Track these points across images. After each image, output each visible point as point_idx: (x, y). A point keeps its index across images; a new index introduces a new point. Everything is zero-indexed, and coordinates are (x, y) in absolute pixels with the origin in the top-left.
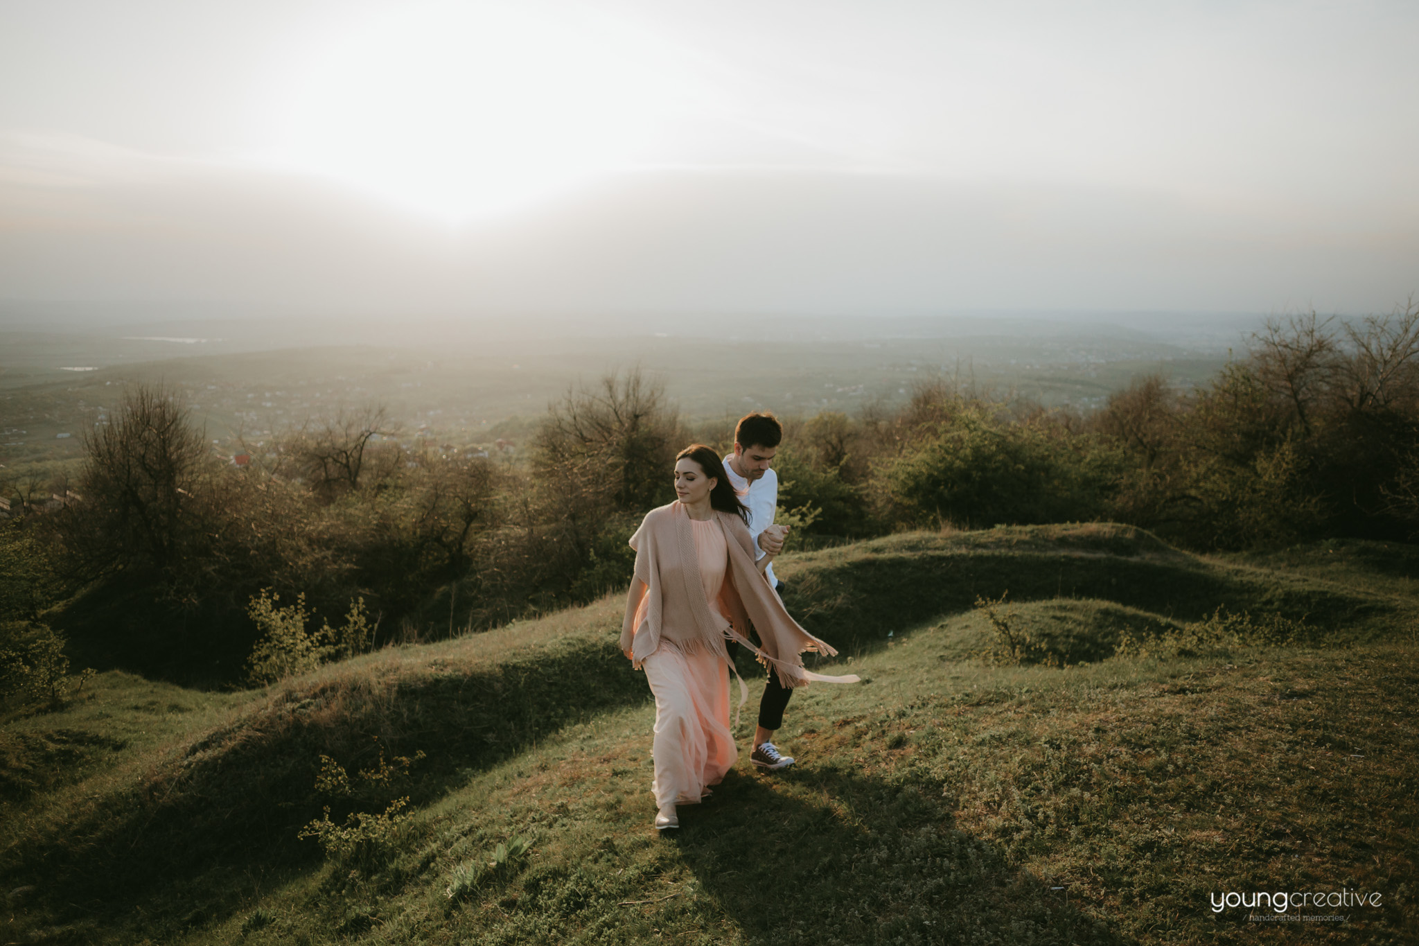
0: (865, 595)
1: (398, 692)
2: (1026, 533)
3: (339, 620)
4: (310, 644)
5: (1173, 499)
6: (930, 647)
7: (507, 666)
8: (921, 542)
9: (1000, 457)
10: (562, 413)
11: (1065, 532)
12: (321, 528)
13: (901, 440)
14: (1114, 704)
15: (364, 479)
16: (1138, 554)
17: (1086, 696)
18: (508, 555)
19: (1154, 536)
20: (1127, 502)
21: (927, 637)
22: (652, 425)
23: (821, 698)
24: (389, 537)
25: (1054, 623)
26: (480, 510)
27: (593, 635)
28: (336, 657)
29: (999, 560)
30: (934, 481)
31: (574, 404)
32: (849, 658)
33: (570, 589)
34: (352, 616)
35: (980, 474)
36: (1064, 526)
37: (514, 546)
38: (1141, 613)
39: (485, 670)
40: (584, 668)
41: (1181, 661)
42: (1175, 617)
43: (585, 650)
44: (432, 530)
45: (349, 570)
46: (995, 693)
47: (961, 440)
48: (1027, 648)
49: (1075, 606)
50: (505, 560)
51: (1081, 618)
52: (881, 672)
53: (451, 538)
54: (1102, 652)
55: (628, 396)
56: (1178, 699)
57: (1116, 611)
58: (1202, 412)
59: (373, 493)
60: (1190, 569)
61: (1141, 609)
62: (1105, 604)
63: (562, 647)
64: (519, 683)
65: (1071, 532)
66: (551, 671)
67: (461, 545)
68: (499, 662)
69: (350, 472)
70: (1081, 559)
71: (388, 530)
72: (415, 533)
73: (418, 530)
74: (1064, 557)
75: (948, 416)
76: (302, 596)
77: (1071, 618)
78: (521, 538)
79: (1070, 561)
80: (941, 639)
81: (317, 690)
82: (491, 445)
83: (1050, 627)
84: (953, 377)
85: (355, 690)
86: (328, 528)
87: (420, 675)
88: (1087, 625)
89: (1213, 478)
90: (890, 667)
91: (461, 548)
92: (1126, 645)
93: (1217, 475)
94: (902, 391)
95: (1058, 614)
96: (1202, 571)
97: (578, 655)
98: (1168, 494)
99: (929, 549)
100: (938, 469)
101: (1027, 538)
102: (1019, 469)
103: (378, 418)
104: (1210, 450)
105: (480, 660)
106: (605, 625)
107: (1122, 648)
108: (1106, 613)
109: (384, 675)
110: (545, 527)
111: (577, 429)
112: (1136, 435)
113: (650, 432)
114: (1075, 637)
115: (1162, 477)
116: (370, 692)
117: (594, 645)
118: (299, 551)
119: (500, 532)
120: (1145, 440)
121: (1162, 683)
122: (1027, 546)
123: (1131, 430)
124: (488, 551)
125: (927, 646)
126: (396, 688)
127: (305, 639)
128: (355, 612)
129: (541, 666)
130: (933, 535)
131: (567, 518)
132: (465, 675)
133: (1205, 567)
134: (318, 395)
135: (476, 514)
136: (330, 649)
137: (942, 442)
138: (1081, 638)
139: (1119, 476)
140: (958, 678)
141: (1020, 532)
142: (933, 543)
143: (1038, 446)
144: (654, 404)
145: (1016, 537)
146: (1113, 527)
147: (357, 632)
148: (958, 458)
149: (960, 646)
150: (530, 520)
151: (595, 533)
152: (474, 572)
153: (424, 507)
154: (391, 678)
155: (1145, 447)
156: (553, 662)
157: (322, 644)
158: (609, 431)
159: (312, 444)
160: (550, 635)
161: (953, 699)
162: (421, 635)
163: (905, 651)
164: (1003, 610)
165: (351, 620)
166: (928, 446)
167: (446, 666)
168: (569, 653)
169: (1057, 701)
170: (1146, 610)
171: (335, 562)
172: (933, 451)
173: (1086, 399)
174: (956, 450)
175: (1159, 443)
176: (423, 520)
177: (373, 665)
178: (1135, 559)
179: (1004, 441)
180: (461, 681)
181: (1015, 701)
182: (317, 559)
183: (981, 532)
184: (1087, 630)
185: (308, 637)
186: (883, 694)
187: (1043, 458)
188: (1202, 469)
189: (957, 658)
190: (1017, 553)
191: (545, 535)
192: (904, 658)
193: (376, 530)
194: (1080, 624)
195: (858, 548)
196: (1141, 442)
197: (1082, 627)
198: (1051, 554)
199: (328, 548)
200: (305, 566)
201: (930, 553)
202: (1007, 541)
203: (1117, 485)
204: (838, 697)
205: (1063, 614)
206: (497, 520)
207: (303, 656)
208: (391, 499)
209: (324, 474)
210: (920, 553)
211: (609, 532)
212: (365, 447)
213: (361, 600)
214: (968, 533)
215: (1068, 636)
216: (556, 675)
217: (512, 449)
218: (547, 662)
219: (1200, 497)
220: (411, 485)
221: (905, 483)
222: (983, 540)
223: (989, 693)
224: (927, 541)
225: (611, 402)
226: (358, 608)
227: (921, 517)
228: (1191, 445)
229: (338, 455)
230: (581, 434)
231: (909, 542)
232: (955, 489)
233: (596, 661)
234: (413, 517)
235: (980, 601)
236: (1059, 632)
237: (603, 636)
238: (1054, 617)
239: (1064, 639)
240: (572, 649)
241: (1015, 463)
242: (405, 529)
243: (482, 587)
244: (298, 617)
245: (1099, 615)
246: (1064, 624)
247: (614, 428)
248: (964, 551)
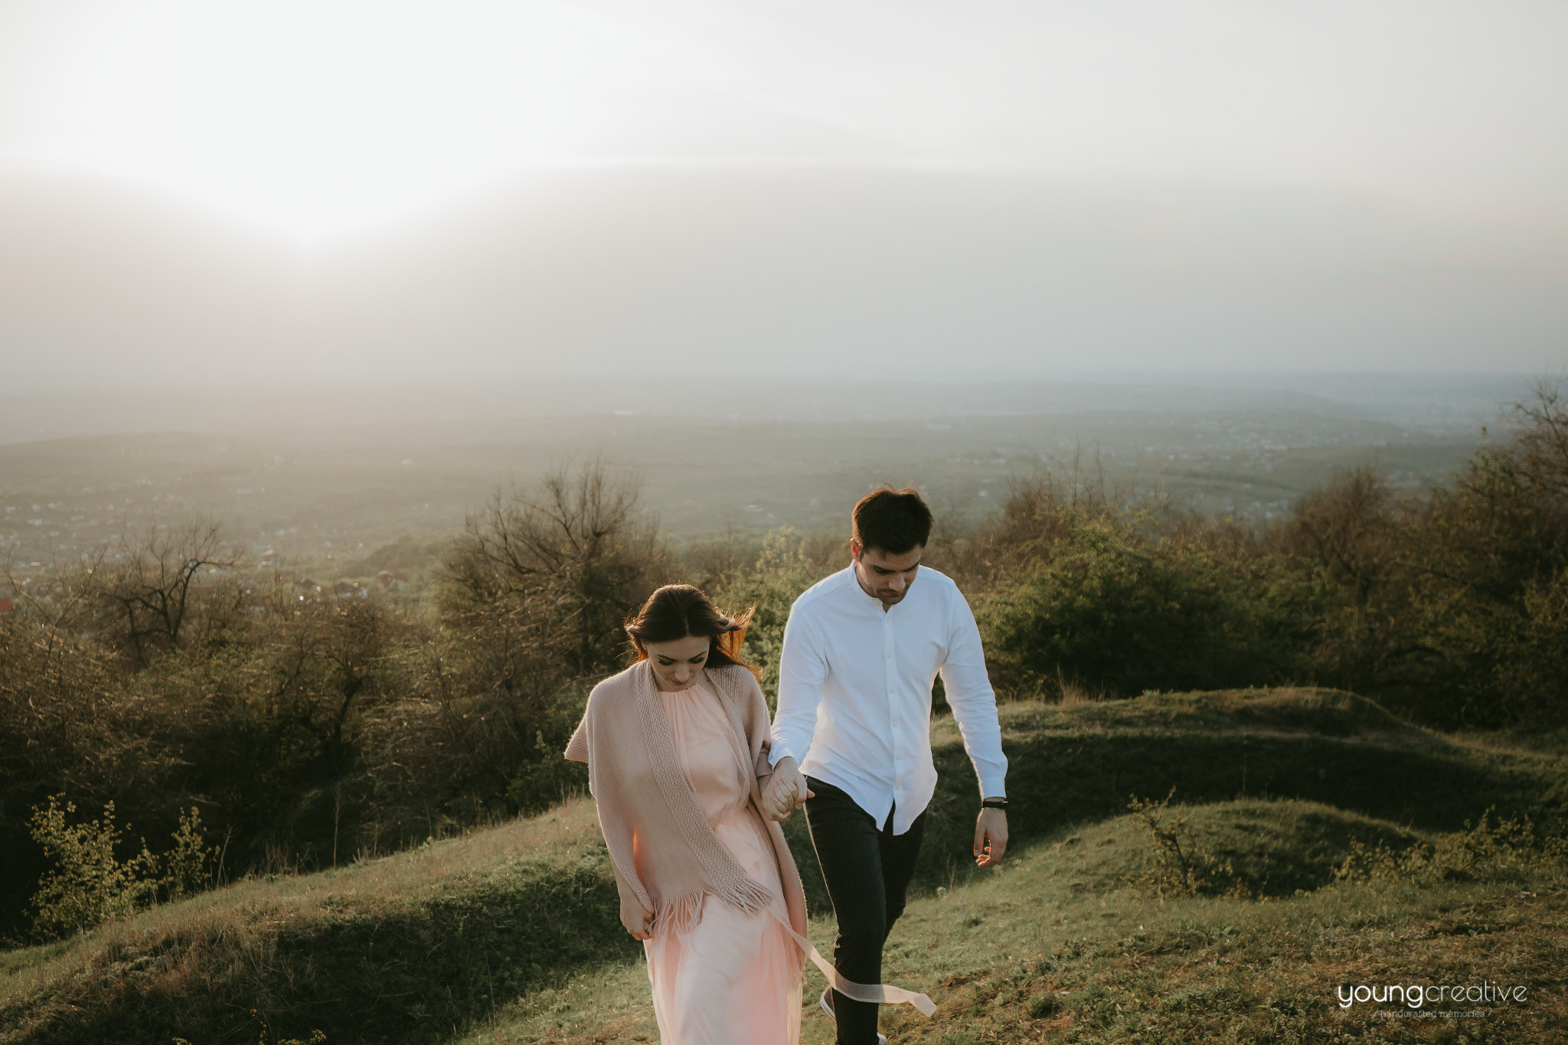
0: (954, 797)
1: (278, 945)
2: (1190, 704)
3: (163, 842)
4: (122, 877)
5: (1399, 652)
6: (1057, 872)
7: (437, 905)
8: (1034, 717)
9: (1142, 592)
10: (485, 530)
11: (1247, 702)
12: (129, 705)
13: (993, 566)
14: (1366, 948)
15: (189, 630)
16: (1357, 733)
17: (1321, 938)
18: (413, 741)
19: (1378, 706)
20: (1331, 657)
21: (1051, 856)
22: (619, 547)
23: (911, 947)
24: (232, 717)
25: (1238, 835)
26: (367, 676)
27: (560, 858)
28: (163, 896)
29: (1151, 743)
30: (1045, 628)
31: (504, 515)
32: (940, 889)
33: (506, 791)
34: (182, 835)
35: (1113, 616)
36: (1245, 692)
37: (423, 730)
38: (1366, 819)
39: (404, 910)
40: (549, 906)
41: (1451, 887)
42: (1417, 825)
43: (548, 880)
44: (296, 708)
45: (176, 767)
46: (1182, 936)
47: (1085, 566)
48: (1203, 871)
49: (1269, 810)
50: (408, 750)
51: (1277, 827)
52: (989, 909)
53: (322, 718)
54: (1312, 877)
55: (583, 504)
56: (1458, 941)
57: (1329, 817)
58: (1441, 522)
59: (207, 652)
60: (1435, 755)
61: (1364, 814)
62: (1312, 807)
63: (514, 876)
64: (456, 929)
65: (1256, 701)
66: (501, 911)
67: (338, 728)
68: (426, 899)
69: (168, 622)
70: (1273, 741)
71: (230, 707)
72: (270, 711)
73: (276, 707)
74: (1248, 738)
75: (1063, 530)
76: (111, 805)
77: (1263, 828)
78: (433, 716)
79: (1256, 744)
80: (1073, 860)
81: (158, 943)
82: (370, 580)
83: (1234, 841)
84: (1071, 473)
85: (215, 942)
86: (140, 705)
87: (309, 919)
88: (1287, 838)
89: (1458, 620)
90: (1002, 901)
91: (338, 734)
92: (1351, 867)
93: (1465, 616)
94: (983, 494)
95: (1244, 822)
96: (1452, 758)
97: (540, 889)
98: (1392, 644)
99: (1046, 727)
100: (1050, 610)
101: (1191, 710)
102: (1172, 609)
103: (210, 540)
104: (1454, 579)
105: (397, 897)
106: (575, 843)
107: (1344, 871)
108: (1314, 820)
109: (255, 919)
110: (466, 700)
111: (509, 554)
112: (1339, 556)
113: (617, 557)
114: (1271, 855)
115: (1381, 618)
116: (237, 945)
117: (562, 873)
118: (98, 741)
119: (399, 708)
120: (1353, 565)
121: (1430, 918)
122: (1191, 723)
123: (1333, 549)
124: (380, 738)
125: (1053, 870)
126: (276, 939)
127: (114, 869)
128: (186, 828)
129: (485, 903)
130: (1051, 707)
131: (500, 686)
132: (376, 918)
133: (1457, 751)
134: (111, 507)
135: (360, 682)
136: (152, 885)
137: (1056, 568)
138: (1280, 857)
139: (1318, 618)
140: (1112, 915)
141: (1181, 701)
142: (1051, 718)
143: (1200, 573)
144: (623, 516)
145: (1175, 710)
146: (1318, 694)
147: (191, 858)
148: (1081, 593)
149: (1103, 871)
150: (443, 689)
151: (541, 708)
152: (363, 768)
153: (283, 672)
154: (267, 924)
155: (1355, 575)
156: (504, 898)
157: (140, 877)
158: (556, 555)
159: (110, 581)
160: (494, 859)
161: (1121, 944)
162: (292, 861)
163: (1021, 878)
164: (1168, 816)
165: (181, 840)
166: (1036, 576)
167: (346, 906)
168: (527, 885)
169: (1279, 945)
170: (1373, 816)
171: (154, 756)
172: (1043, 582)
173: (1258, 505)
174: (1077, 583)
175: (1376, 569)
176: (281, 692)
177: (238, 906)
178: (1351, 741)
179: (1149, 566)
180: (370, 927)
181: (1216, 946)
182: (127, 752)
183: (1122, 701)
184: (1288, 845)
185: (120, 867)
186: (1003, 940)
187: (1208, 593)
188: (1442, 608)
189: (1100, 888)
190: (1178, 733)
191: (467, 712)
192: (1021, 888)
193: (212, 707)
194: (1276, 837)
195: (941, 726)
196: (1347, 567)
197: (1281, 841)
198: (1227, 733)
199: (143, 735)
200: (109, 761)
201: (1048, 733)
202: (1161, 714)
203: (1315, 632)
204: (935, 946)
205: (1252, 822)
206: (396, 689)
207: (113, 895)
208: (234, 661)
209: (129, 626)
210: (1034, 734)
211: (562, 706)
212: (189, 585)
213: (195, 811)
214: (1103, 704)
215: (1260, 855)
216: (509, 917)
217: (401, 585)
218: (496, 899)
219: (1439, 648)
220: (261, 640)
221: (1002, 631)
222: (1125, 714)
223: (1173, 936)
224: (1044, 715)
225: (558, 513)
226: (191, 823)
227: (1026, 681)
228: (1424, 571)
229: (150, 595)
230: (515, 561)
231: (1018, 717)
232: (1077, 639)
233: (565, 896)
234: (266, 687)
235: (1135, 803)
236: (1247, 848)
237: (574, 859)
238: (1238, 827)
239: (1255, 859)
240: (530, 880)
241: (1167, 600)
242: (254, 705)
243: (376, 789)
244: (102, 838)
245: (1303, 824)
246: (1253, 837)
247: (563, 551)
248: (1098, 730)
